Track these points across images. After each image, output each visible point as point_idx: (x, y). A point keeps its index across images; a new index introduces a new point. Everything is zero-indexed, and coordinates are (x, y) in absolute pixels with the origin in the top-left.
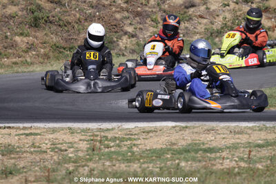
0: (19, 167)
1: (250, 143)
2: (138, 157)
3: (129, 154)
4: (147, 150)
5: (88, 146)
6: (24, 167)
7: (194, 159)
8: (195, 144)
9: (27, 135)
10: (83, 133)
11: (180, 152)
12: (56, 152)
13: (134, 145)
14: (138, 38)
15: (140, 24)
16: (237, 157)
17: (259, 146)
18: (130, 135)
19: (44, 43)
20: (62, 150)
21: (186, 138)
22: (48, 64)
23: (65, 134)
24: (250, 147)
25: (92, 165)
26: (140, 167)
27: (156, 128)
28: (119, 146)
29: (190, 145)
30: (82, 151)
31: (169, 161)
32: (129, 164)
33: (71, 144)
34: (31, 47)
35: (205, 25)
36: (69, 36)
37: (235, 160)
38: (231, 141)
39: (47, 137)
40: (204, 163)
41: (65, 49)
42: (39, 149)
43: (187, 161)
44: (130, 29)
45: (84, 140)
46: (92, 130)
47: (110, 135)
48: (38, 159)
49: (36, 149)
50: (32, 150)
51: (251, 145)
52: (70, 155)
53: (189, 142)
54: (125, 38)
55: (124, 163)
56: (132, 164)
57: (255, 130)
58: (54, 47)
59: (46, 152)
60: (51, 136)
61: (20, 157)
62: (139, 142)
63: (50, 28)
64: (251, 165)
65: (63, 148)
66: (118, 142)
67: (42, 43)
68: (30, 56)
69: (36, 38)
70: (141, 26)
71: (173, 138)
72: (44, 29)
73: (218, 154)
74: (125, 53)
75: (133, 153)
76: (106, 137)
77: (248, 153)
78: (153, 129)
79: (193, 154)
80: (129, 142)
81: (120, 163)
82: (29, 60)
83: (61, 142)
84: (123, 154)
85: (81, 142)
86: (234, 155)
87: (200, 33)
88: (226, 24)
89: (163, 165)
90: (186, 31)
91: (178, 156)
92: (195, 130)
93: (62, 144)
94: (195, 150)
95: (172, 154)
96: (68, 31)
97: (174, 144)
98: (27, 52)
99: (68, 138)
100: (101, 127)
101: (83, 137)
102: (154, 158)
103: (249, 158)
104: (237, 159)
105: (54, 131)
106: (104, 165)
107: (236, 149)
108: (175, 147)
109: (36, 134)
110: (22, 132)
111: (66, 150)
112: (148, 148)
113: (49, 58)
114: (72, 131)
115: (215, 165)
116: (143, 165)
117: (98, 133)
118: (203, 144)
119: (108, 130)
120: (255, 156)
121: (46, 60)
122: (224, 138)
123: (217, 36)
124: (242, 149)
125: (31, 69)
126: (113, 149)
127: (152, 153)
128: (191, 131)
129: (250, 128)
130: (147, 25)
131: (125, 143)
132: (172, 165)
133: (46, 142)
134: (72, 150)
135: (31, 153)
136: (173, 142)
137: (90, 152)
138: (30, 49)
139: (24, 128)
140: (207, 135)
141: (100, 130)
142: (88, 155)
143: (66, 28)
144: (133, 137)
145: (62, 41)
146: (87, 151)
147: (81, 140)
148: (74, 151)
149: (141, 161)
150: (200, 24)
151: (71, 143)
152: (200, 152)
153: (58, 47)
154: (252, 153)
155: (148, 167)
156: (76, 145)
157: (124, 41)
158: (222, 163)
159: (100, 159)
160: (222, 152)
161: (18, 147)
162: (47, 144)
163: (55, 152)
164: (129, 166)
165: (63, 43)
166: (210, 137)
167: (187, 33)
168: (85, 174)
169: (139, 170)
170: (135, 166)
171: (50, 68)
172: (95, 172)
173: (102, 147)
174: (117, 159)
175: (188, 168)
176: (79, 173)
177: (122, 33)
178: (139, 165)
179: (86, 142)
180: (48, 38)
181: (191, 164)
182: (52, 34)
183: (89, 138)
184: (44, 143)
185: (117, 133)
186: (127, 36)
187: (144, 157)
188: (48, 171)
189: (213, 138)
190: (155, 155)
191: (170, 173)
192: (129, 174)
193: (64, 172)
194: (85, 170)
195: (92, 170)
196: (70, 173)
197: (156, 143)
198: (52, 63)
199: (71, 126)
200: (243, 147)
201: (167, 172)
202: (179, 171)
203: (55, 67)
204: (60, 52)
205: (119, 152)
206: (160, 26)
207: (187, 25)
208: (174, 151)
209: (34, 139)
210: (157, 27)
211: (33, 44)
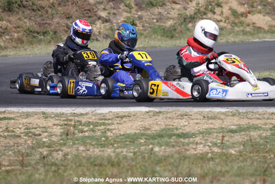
1: (223, 128)
2: (112, 141)
3: (103, 139)
4: (121, 135)
5: (62, 130)
7: (167, 144)
8: (169, 129)
9: (0, 119)
10: (57, 118)
11: (153, 137)
13: (108, 130)
14: (112, 23)
15: (114, 9)
16: (211, 142)
17: (232, 131)
18: (104, 120)
19: (18, 27)
20: (35, 135)
21: (159, 123)
22: (22, 49)
23: (39, 118)
24: (223, 132)
25: (66, 149)
26: (114, 152)
27: (129, 113)
28: (93, 131)
29: (163, 130)
30: (56, 136)
31: (143, 145)
32: (103, 149)
33: (45, 129)
34: (4, 31)
35: (179, 10)
36: (43, 20)
37: (208, 145)
38: (204, 126)
39: (21, 121)
40: (178, 148)
41: (38, 33)
42: (13, 133)
43: (161, 146)
44: (103, 14)
45: (57, 125)
46: (66, 114)
47: (84, 120)
48: (12, 143)
49: (10, 134)
50: (6, 134)
51: (225, 130)
52: (44, 140)
53: (163, 127)
54: (99, 23)
55: (98, 148)
56: (106, 148)
57: (228, 116)
58: (28, 32)
59: (20, 136)
60: (25, 121)
62: (113, 127)
63: (23, 12)
64: (224, 151)
65: (37, 133)
66: (91, 126)
67: (15, 28)
68: (3, 41)
69: (10, 22)
70: (115, 11)
71: (147, 123)
72: (18, 13)
73: (191, 140)
74: (99, 38)
75: (107, 138)
76: (80, 122)
77: (221, 138)
78: (127, 114)
79: (166, 139)
80: (103, 127)
81: (94, 148)
82: (2, 44)
83: (35, 126)
84: (98, 139)
85: (55, 127)
86: (207, 140)
87: (173, 19)
88: (199, 9)
89: (137, 149)
90: (159, 16)
91: (151, 141)
92: (169, 115)
93: (36, 128)
94: (168, 135)
95: (146, 139)
96: (42, 16)
97: (148, 129)
99: (42, 122)
100: (75, 112)
101: (57, 122)
102: (128, 143)
103: (222, 143)
104: (210, 144)
105: (28, 115)
106: (78, 150)
107: (210, 134)
108: (149, 132)
109: (10, 119)
111: (40, 135)
112: (122, 133)
113: (22, 42)
114: (45, 115)
115: (188, 150)
116: (117, 150)
117: (72, 118)
118: (177, 129)
119: (82, 114)
120: (228, 141)
121: (19, 45)
122: (197, 123)
123: (190, 22)
124: (216, 134)
125: (4, 53)
126: (87, 134)
127: (126, 138)
128: (164, 116)
129: (223, 113)
130: (121, 10)
131: (99, 128)
132: (145, 150)
133: (20, 126)
134: (46, 134)
135: (5, 137)
136: (147, 127)
137: (64, 137)
138: (3, 33)
140: (181, 120)
141: (74, 115)
142: (62, 139)
143: (40, 13)
144: (106, 122)
145: (35, 26)
146: (61, 136)
147: (54, 125)
148: (48, 136)
149: (115, 145)
150: (174, 9)
151: (44, 127)
152: (174, 137)
153: (31, 31)
154: (225, 138)
155: (122, 152)
156: (49, 130)
157: (98, 26)
158: (195, 148)
159: (74, 144)
160: (196, 137)
162: (20, 128)
163: (29, 136)
164: (103, 151)
165: (36, 28)
166: (183, 122)
167: (160, 19)
168: (59, 159)
169: (113, 154)
170: (109, 151)
171: (24, 53)
172: (69, 157)
173: (76, 131)
174: (91, 144)
175: (161, 153)
176: (53, 158)
177: (95, 18)
178: (113, 149)
179: (59, 127)
180: (21, 23)
181: (165, 149)
182: (26, 18)
183: (62, 123)
184: (18, 128)
185: (91, 118)
186: (100, 21)
187: (118, 142)
188: (22, 155)
189: (186, 123)
190: (128, 140)
191: (144, 158)
192: (103, 159)
193: (38, 156)
194: (59, 154)
195: (66, 155)
196: (44, 158)
197: (129, 128)
198: (26, 47)
199: (45, 111)
200: (217, 132)
201: (140, 157)
202: (152, 156)
203: (28, 52)
204: (34, 37)
205: (93, 136)
206: (134, 11)
207: (160, 10)
208: (148, 136)
209: (8, 123)
210: (130, 12)
211: (6, 29)
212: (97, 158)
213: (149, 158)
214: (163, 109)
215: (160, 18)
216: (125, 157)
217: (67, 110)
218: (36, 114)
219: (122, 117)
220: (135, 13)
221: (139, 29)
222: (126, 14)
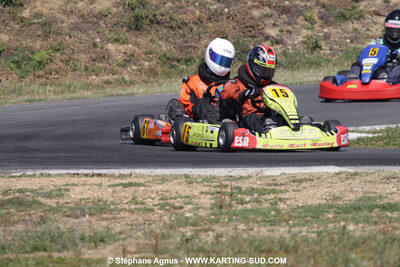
0: (113, 232)
2: (286, 217)
3: (273, 213)
4: (298, 207)
5: (213, 201)
6: (120, 233)
7: (367, 220)
8: (369, 198)
9: (125, 186)
10: (206, 183)
11: (346, 210)
13: (280, 199)
14: (285, 45)
15: (289, 24)
18: (274, 185)
19: (150, 53)
20: (175, 208)
21: (355, 189)
22: (155, 84)
23: (180, 184)
25: (218, 229)
26: (289, 232)
27: (311, 175)
28: (257, 201)
29: (361, 199)
30: (205, 209)
31: (331, 222)
32: (273, 227)
33: (189, 199)
34: (130, 59)
36: (185, 42)
39: (154, 188)
40: (382, 226)
41: (178, 61)
42: (143, 206)
43: (357, 223)
44: (273, 32)
45: (207, 193)
46: (219, 177)
47: (244, 186)
48: (141, 220)
49: (138, 206)
50: (133, 207)
52: (187, 215)
53: (360, 195)
55: (265, 226)
56: (277, 227)
58: (164, 60)
59: (153, 210)
60: (160, 187)
61: (115, 218)
62: (287, 195)
63: (157, 31)
65: (177, 205)
66: (256, 195)
67: (146, 54)
68: (128, 72)
69: (138, 45)
70: (289, 28)
71: (337, 189)
72: (149, 32)
75: (278, 212)
76: (239, 188)
78: (307, 177)
79: (365, 213)
80: (272, 196)
81: (260, 226)
82: (127, 77)
83: (174, 195)
84: (265, 213)
85: (203, 196)
89: (322, 228)
90: (354, 34)
91: (343, 215)
92: (369, 178)
93: (175, 198)
94: (369, 207)
95: (335, 212)
96: (184, 36)
97: (338, 198)
98: (124, 66)
99: (184, 190)
100: (232, 174)
101: (206, 189)
102: (309, 218)
105: (164, 179)
106: (236, 229)
108: (340, 202)
109: (139, 185)
110: (118, 181)
111: (181, 208)
112: (300, 205)
113: (155, 74)
114: (188, 179)
115: (398, 229)
116: (293, 229)
117: (228, 183)
118: (381, 198)
119: (241, 178)
121: (151, 79)
125: (129, 90)
126: (249, 206)
127: (307, 211)
128: (362, 179)
130: (298, 26)
131: (267, 197)
132: (334, 228)
133: (153, 196)
134: (190, 207)
135: (132, 211)
136: (337, 195)
137: (216, 210)
138: (129, 61)
139: (122, 176)
140: (386, 186)
141: (231, 178)
142: (213, 214)
143: (181, 31)
144: (278, 188)
145: (174, 51)
146: (212, 209)
147: (202, 193)
148: (193, 209)
149: (291, 222)
150: (376, 24)
151: (188, 197)
152: (376, 210)
153: (168, 59)
155: (301, 232)
156: (195, 201)
159: (230, 220)
161: (112, 203)
162: (153, 199)
163: (166, 210)
164: (273, 231)
165: (176, 53)
166: (390, 188)
167: (357, 38)
168: (209, 242)
169: (287, 236)
170: (282, 231)
171: (158, 89)
172: (224, 239)
173: (234, 202)
174: (255, 221)
175: (358, 233)
176: (200, 241)
177: (261, 38)
178: (287, 228)
179: (209, 196)
180: (154, 46)
181: (363, 227)
182: (160, 40)
183: (214, 190)
184: (150, 197)
185: (255, 183)
186: (269, 42)
187: (295, 217)
188: (156, 237)
189: (395, 190)
190: (310, 214)
191: (332, 240)
192: (273, 242)
193: (179, 239)
194: (208, 236)
195: (218, 236)
196: (187, 240)
197: (311, 197)
198: (160, 82)
199: (188, 173)
201: (327, 239)
202: (345, 237)
203: (164, 88)
204: (173, 66)
205: (258, 209)
206: (317, 27)
207: (356, 26)
208: (338, 208)
209: (136, 192)
210: (312, 29)
211: (133, 55)
212: (263, 240)
213: (340, 240)
214: (361, 169)
216: (305, 240)
217: (221, 172)
218: (176, 177)
219: (300, 181)
220: (320, 30)
221: (325, 54)
222: (305, 32)
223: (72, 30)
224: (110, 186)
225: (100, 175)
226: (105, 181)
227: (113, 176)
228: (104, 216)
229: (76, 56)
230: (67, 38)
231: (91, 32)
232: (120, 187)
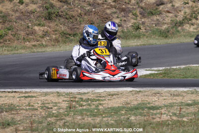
0: (15, 120)
2: (102, 113)
3: (96, 111)
4: (108, 108)
5: (68, 105)
6: (19, 121)
7: (141, 114)
8: (143, 104)
9: (26, 97)
10: (66, 96)
11: (131, 109)
12: (44, 109)
13: (100, 104)
14: (123, 27)
15: (125, 17)
16: (172, 113)
17: (188, 105)
18: (99, 95)
19: (56, 31)
20: (48, 108)
21: (138, 99)
23: (54, 96)
25: (68, 119)
27: (118, 92)
28: (89, 105)
29: (139, 104)
30: (63, 109)
31: (123, 115)
32: (94, 118)
33: (56, 104)
34: (46, 34)
35: (171, 17)
36: (73, 26)
38: (170, 101)
39: (40, 99)
41: (70, 35)
42: (33, 107)
43: (137, 116)
44: (117, 21)
45: (66, 101)
46: (74, 93)
47: (84, 97)
48: (30, 115)
49: (30, 107)
50: (28, 108)
51: (183, 104)
52: (54, 112)
53: (140, 102)
55: (90, 117)
56: (96, 118)
58: (63, 34)
59: (37, 109)
60: (43, 98)
61: (18, 113)
62: (104, 102)
63: (59, 20)
65: (50, 107)
66: (90, 102)
67: (54, 31)
68: (45, 40)
69: (50, 27)
70: (125, 19)
72: (55, 21)
73: (158, 111)
75: (99, 110)
76: (82, 99)
77: (179, 110)
78: (116, 93)
79: (140, 111)
80: (97, 102)
81: (88, 117)
82: (44, 43)
83: (49, 102)
84: (91, 111)
85: (64, 102)
86: (170, 111)
87: (167, 24)
88: (186, 17)
89: (118, 118)
91: (130, 112)
92: (146, 93)
93: (49, 104)
94: (142, 108)
95: (126, 110)
96: (72, 22)
97: (128, 104)
98: (43, 37)
99: (55, 99)
100: (80, 92)
101: (66, 99)
102: (113, 113)
103: (180, 113)
104: (171, 115)
105: (46, 94)
107: (172, 107)
108: (129, 106)
109: (33, 97)
110: (23, 95)
111: (52, 108)
112: (110, 107)
113: (58, 42)
114: (59, 94)
115: (155, 119)
116: (104, 119)
117: (77, 96)
118: (149, 103)
119: (85, 93)
120: (185, 112)
121: (56, 44)
122: (165, 99)
123: (179, 26)
126: (84, 107)
127: (112, 110)
128: (143, 94)
130: (129, 18)
131: (94, 103)
132: (124, 118)
134: (56, 108)
135: (26, 110)
136: (128, 102)
137: (68, 109)
139: (26, 92)
140: (154, 97)
141: (79, 94)
142: (66, 111)
143: (71, 20)
144: (101, 98)
145: (68, 30)
147: (63, 101)
149: (104, 115)
150: (167, 17)
152: (146, 109)
153: (65, 34)
154: (182, 110)
155: (108, 120)
156: (59, 105)
158: (160, 117)
159: (74, 114)
160: (162, 109)
161: (18, 106)
162: (38, 104)
164: (94, 120)
170: (98, 120)
173: (78, 105)
174: (86, 115)
178: (101, 118)
179: (67, 102)
180: (58, 28)
182: (61, 24)
183: (69, 99)
185: (90, 96)
187: (106, 113)
189: (157, 99)
190: (114, 111)
195: (66, 122)
196: (49, 124)
197: (116, 103)
198: (60, 45)
199: (59, 91)
200: (177, 106)
204: (67, 38)
205: (89, 109)
206: (138, 18)
207: (158, 18)
208: (127, 108)
209: (31, 100)
210: (136, 19)
211: (47, 32)
214: (143, 89)
215: (158, 23)
217: (74, 90)
218: (52, 93)
219: (113, 95)
220: (140, 20)
221: (142, 32)
222: (133, 21)
223: (17, 19)
224: (18, 97)
225: (15, 92)
226: (17, 95)
227: (22, 92)
228: (13, 112)
229: (19, 32)
230: (15, 23)
231: (27, 21)
232: (23, 98)
